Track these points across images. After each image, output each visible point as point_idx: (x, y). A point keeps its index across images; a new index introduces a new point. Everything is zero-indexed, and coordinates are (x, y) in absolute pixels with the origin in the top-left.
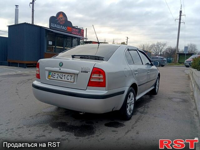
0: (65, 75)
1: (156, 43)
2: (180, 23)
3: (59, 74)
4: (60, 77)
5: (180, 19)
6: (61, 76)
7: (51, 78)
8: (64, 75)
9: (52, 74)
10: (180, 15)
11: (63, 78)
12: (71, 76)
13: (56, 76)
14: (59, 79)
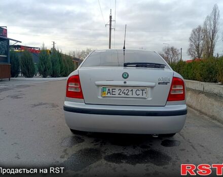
0: (132, 90)
1: (86, 50)
2: (110, 29)
3: (122, 89)
4: (125, 93)
5: (110, 25)
6: (125, 91)
7: (107, 96)
8: (130, 90)
9: (109, 90)
10: (111, 21)
11: (130, 93)
12: (143, 90)
13: (117, 92)
14: (123, 95)
